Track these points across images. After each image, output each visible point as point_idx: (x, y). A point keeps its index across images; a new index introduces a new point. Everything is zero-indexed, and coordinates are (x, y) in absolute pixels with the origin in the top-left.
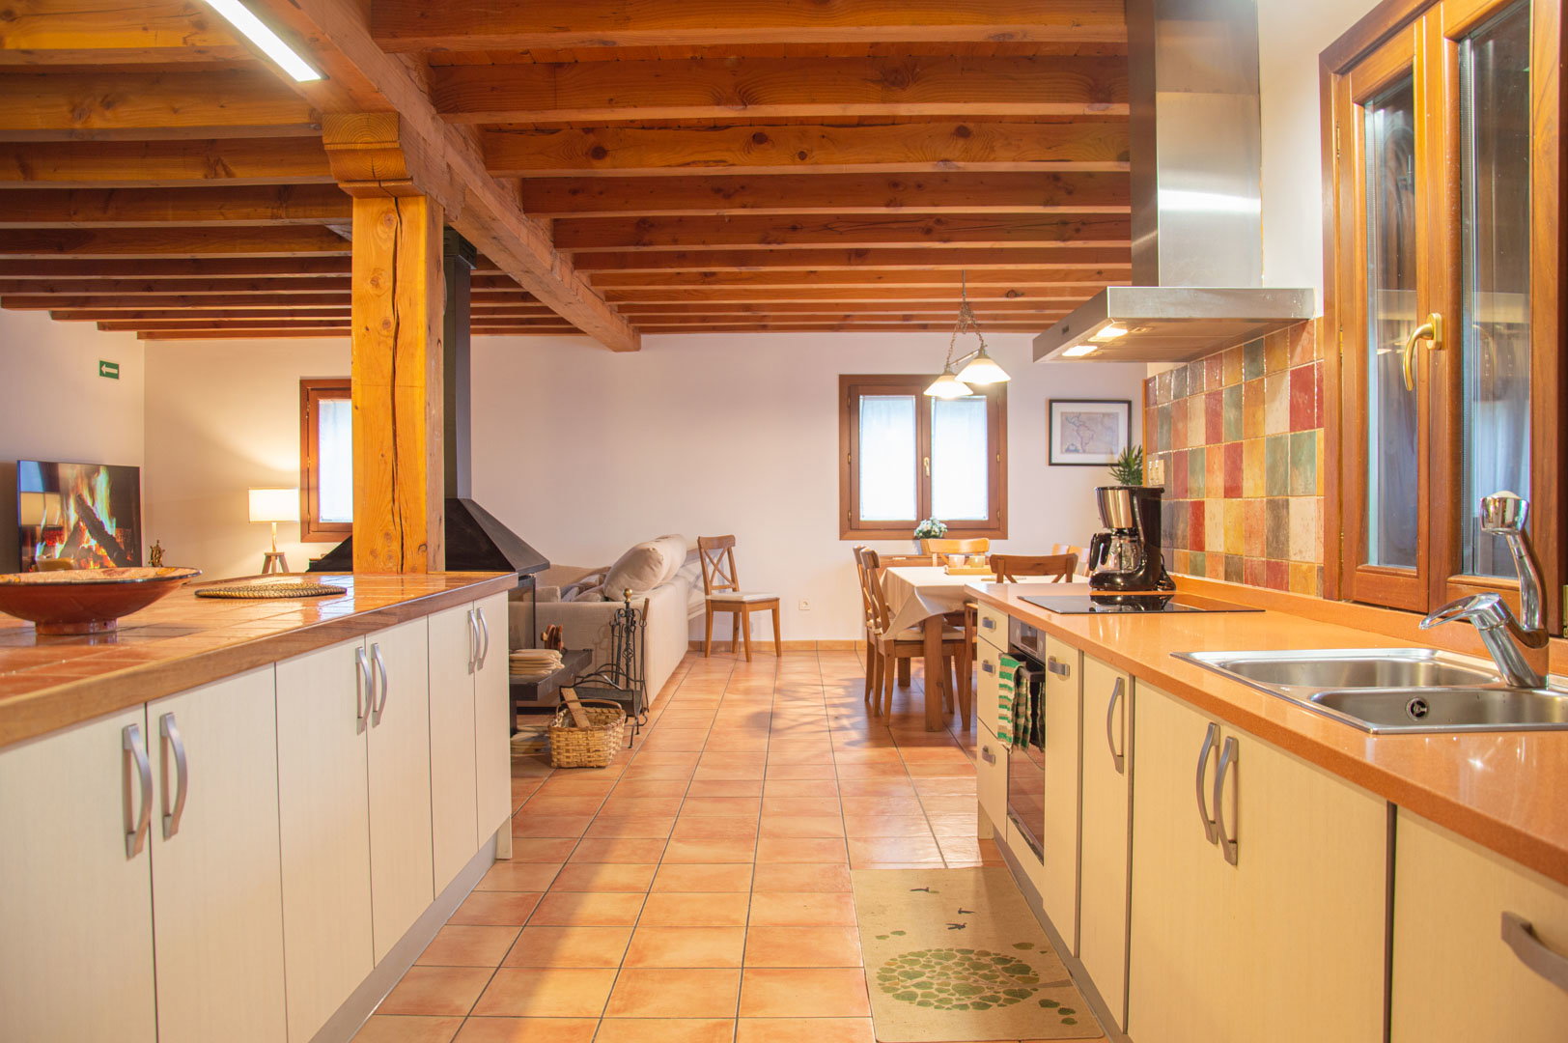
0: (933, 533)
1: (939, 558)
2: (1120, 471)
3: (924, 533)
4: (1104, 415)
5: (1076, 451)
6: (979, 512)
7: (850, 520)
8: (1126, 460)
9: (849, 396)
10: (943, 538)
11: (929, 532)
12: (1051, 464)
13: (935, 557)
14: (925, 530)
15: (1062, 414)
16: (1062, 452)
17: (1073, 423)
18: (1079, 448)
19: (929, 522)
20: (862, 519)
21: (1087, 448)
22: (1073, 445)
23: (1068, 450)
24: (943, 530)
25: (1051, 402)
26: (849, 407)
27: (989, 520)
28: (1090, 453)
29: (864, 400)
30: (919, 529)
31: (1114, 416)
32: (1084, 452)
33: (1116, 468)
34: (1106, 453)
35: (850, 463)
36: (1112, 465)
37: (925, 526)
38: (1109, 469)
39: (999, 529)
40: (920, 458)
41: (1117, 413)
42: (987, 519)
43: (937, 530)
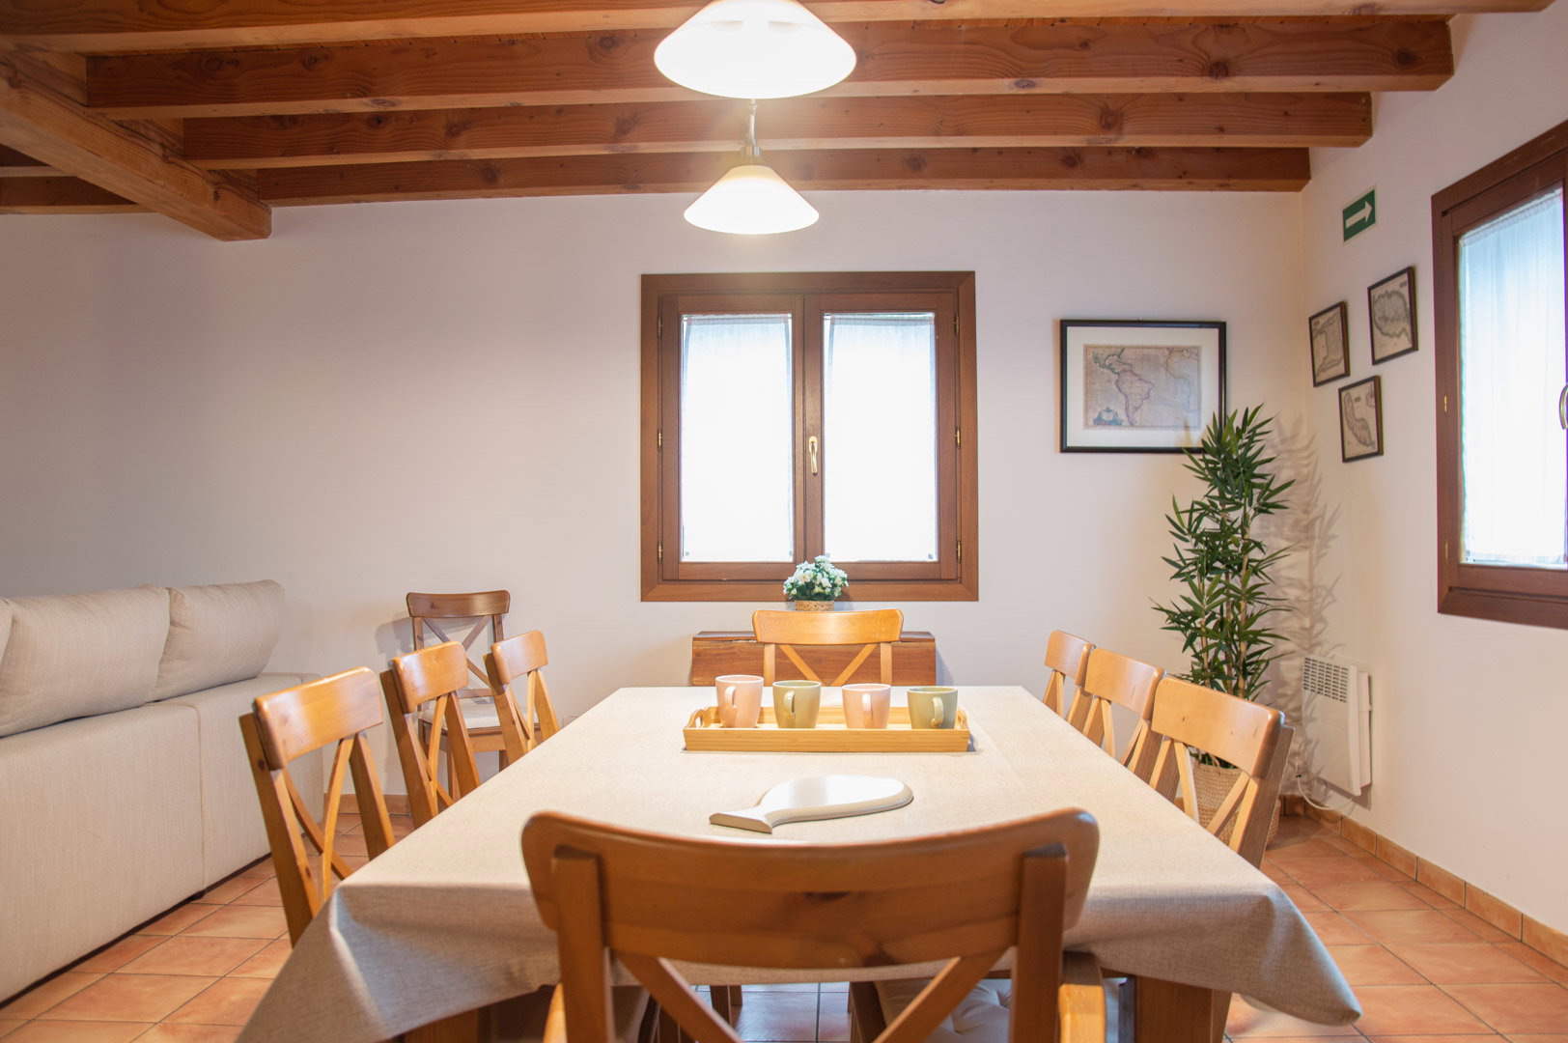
0: (817, 590)
1: (780, 655)
2: (1207, 462)
3: (800, 589)
4: (1171, 350)
5: (1116, 423)
6: (920, 544)
7: (660, 561)
8: (1219, 437)
9: (660, 315)
10: (839, 599)
11: (810, 586)
12: (1065, 449)
13: (769, 653)
14: (801, 583)
15: (1087, 348)
16: (1086, 426)
17: (1109, 367)
18: (1122, 416)
19: (813, 566)
20: (685, 559)
21: (1137, 417)
22: (1108, 410)
23: (1099, 422)
24: (838, 581)
25: (1064, 325)
26: (660, 338)
27: (939, 562)
28: (1142, 427)
29: (689, 324)
30: (791, 580)
31: (1193, 352)
32: (1132, 425)
33: (1197, 457)
34: (1175, 427)
35: (660, 449)
36: (1191, 451)
37: (802, 574)
38: (1185, 459)
39: (958, 580)
40: (799, 440)
41: (1198, 348)
42: (935, 559)
43: (826, 582)
